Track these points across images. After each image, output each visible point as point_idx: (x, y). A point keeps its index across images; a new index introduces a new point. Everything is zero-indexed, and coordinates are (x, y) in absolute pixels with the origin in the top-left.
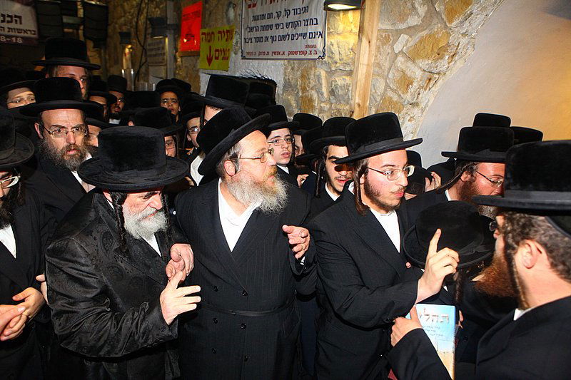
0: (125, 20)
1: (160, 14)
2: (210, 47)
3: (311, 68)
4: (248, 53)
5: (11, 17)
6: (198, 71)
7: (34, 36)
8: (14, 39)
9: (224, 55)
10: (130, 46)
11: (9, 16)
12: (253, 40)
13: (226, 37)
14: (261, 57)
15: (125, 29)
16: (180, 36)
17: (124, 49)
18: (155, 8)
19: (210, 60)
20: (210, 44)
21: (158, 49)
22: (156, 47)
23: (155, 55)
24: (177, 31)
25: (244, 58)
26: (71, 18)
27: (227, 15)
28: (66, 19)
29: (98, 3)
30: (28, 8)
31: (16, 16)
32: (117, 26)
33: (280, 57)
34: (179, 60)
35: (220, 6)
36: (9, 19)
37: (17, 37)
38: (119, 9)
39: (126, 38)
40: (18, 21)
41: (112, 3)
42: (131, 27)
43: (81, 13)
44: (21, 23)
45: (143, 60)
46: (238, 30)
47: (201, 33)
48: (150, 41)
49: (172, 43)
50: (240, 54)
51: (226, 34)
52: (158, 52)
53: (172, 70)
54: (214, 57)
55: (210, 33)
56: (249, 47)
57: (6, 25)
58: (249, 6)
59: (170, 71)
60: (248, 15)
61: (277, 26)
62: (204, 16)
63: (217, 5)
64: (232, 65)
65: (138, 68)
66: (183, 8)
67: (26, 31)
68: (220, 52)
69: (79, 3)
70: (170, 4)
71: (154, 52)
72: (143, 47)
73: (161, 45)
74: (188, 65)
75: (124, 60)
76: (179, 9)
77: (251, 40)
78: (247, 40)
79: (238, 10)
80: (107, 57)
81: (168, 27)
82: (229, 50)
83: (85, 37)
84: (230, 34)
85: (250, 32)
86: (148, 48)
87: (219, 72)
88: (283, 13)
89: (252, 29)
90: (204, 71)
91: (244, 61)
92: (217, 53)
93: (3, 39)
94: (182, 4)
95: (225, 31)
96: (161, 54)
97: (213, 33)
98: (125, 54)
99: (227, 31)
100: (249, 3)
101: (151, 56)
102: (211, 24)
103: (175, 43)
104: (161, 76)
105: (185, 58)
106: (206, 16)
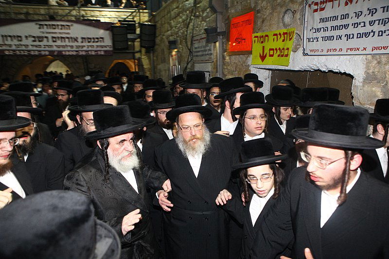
0: (171, 33)
1: (206, 26)
2: (263, 47)
4: (312, 51)
5: (97, 38)
7: (110, 49)
9: (283, 54)
10: (176, 50)
12: (320, 39)
13: (282, 38)
14: (329, 53)
15: (171, 38)
16: (228, 40)
17: (171, 52)
18: (201, 22)
19: (263, 58)
20: (264, 44)
21: (206, 51)
22: (203, 49)
23: (202, 55)
24: (227, 35)
25: (305, 54)
26: (132, 35)
27: (283, 21)
29: (149, 23)
30: (108, 32)
31: (101, 38)
33: (357, 52)
34: (227, 58)
35: (275, 14)
36: (96, 40)
37: (100, 51)
38: (166, 25)
39: (173, 44)
41: (160, 22)
42: (177, 37)
43: (138, 31)
44: (103, 42)
45: (189, 60)
46: (297, 32)
47: (253, 36)
48: (196, 46)
49: (221, 45)
50: (300, 51)
51: (282, 36)
52: (204, 53)
53: (221, 66)
54: (268, 55)
55: (262, 36)
56: (314, 45)
57: (95, 44)
58: (316, 11)
59: (220, 67)
60: (313, 18)
61: (356, 25)
62: (255, 23)
63: (271, 13)
64: (291, 61)
65: (185, 65)
66: (232, 19)
67: (106, 47)
68: (275, 51)
69: (137, 25)
70: (220, 17)
71: (200, 53)
72: (190, 50)
73: (208, 48)
74: (237, 62)
75: (171, 60)
76: (226, 20)
77: (317, 39)
78: (311, 40)
79: (298, 16)
80: (155, 58)
81: (219, 34)
82: (288, 49)
83: (141, 46)
84: (288, 35)
85: (316, 32)
86: (194, 50)
87: (273, 67)
88: (366, 12)
89: (318, 30)
90: (256, 66)
91: (306, 57)
92: (272, 52)
93: (93, 53)
94: (230, 17)
95: (282, 33)
96: (208, 54)
97: (267, 36)
98: (172, 56)
99: (284, 34)
100: (316, 7)
101: (197, 56)
102: (264, 28)
103: (223, 46)
104: (207, 70)
105: (234, 56)
106: (258, 23)
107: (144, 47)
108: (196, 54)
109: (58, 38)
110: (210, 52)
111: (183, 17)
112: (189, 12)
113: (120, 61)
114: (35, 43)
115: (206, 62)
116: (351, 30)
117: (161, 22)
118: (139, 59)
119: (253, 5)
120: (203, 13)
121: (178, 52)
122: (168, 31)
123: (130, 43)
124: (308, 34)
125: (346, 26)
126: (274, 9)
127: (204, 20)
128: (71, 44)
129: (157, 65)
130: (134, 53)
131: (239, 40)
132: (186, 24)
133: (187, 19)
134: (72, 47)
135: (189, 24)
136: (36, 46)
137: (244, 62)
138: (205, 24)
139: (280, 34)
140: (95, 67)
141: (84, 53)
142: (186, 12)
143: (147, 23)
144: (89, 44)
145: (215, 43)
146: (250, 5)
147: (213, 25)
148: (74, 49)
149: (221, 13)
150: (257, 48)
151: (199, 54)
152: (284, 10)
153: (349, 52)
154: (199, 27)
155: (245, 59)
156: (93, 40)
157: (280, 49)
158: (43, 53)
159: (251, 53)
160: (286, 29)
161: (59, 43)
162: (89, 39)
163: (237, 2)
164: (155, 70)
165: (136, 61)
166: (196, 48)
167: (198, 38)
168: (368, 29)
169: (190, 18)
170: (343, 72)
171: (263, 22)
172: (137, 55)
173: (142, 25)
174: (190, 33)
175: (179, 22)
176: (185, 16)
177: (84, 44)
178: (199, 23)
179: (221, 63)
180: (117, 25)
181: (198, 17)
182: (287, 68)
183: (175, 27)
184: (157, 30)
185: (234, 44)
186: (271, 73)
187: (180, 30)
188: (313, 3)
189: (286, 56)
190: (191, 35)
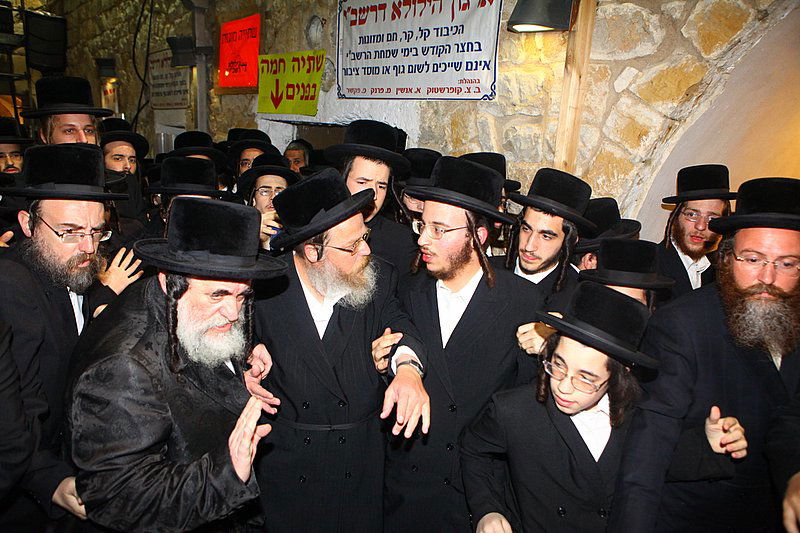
1: (174, 33)
2: (277, 81)
3: (469, 112)
4: (350, 90)
6: (254, 115)
9: (308, 94)
10: (114, 80)
12: (361, 71)
13: (307, 66)
14: (375, 95)
15: (102, 54)
16: (217, 65)
18: (164, 24)
19: (277, 101)
20: (278, 76)
21: (174, 84)
22: (170, 81)
23: (169, 93)
24: (213, 55)
25: (341, 96)
26: (3, 36)
27: (307, 35)
32: (86, 49)
33: (409, 95)
34: (216, 100)
35: (295, 22)
38: (91, 24)
39: (107, 66)
41: (74, 15)
42: (117, 51)
43: (20, 29)
45: (143, 102)
46: (328, 56)
47: (260, 60)
48: (155, 73)
49: (204, 75)
50: (334, 91)
51: (307, 62)
52: (173, 89)
53: (205, 115)
54: (285, 96)
55: (276, 61)
56: (353, 81)
58: (353, 23)
59: (202, 116)
60: (350, 35)
61: (406, 52)
62: (263, 36)
63: (288, 20)
64: (320, 107)
65: (135, 113)
66: (222, 24)
68: (296, 90)
70: (200, 19)
71: (165, 89)
72: (143, 81)
74: (233, 107)
75: (103, 101)
76: (213, 25)
77: (357, 71)
78: (349, 72)
79: (329, 29)
81: (199, 51)
82: (314, 86)
83: (30, 65)
84: (315, 63)
85: (355, 59)
86: (152, 82)
87: (294, 118)
88: (417, 33)
89: (358, 56)
90: (267, 116)
91: (343, 100)
92: (291, 90)
94: (220, 18)
95: (306, 58)
96: (180, 91)
97: (282, 61)
98: (106, 92)
99: (310, 58)
100: (353, 18)
101: (158, 94)
102: (278, 47)
103: (208, 75)
104: (179, 124)
105: (228, 97)
106: (268, 36)
107: (37, 68)
108: (156, 90)
110: (183, 87)
111: (128, 11)
115: (178, 106)
116: (400, 60)
117: (79, 15)
119: (259, 2)
120: (168, 8)
121: (118, 83)
122: (95, 36)
124: (343, 62)
125: (394, 53)
126: (292, 12)
127: (169, 20)
130: (12, 79)
131: (235, 66)
132: (133, 25)
133: (136, 15)
135: (140, 27)
137: (246, 108)
138: (172, 30)
139: (303, 59)
145: (192, 68)
147: (188, 32)
149: (202, 10)
150: (266, 83)
151: (161, 90)
152: (307, 16)
153: (400, 95)
154: (160, 34)
155: (247, 101)
157: (303, 85)
159: (256, 92)
160: (312, 52)
166: (154, 78)
167: (159, 55)
168: (421, 60)
169: (142, 12)
171: (276, 33)
172: (20, 86)
174: (142, 45)
175: (117, 21)
176: (132, 9)
178: (161, 26)
179: (205, 110)
181: (158, 13)
182: (314, 120)
183: (111, 30)
184: (69, 32)
185: (227, 73)
186: (295, 132)
187: (121, 37)
188: (349, 9)
189: (313, 98)
190: (145, 49)
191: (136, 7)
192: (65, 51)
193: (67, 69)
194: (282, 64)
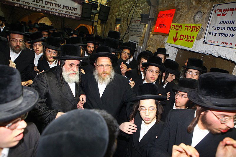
0: (119, 14)
2: (177, 33)
4: (210, 41)
5: (73, 8)
6: (165, 43)
7: (79, 16)
8: (72, 17)
9: (190, 40)
10: (119, 25)
11: (72, 8)
12: (218, 35)
13: (191, 29)
14: (222, 45)
15: (118, 17)
16: (155, 25)
17: (116, 26)
18: (139, 10)
19: (175, 40)
20: (178, 31)
21: (138, 29)
22: (137, 27)
23: (136, 31)
24: (154, 21)
25: (204, 43)
26: (95, 10)
27: (194, 18)
28: (93, 11)
30: (80, 5)
31: (75, 8)
32: (114, 15)
34: (151, 36)
35: (190, 13)
36: (72, 9)
37: (73, 16)
38: (117, 9)
39: (118, 21)
40: (75, 10)
42: (122, 17)
43: (98, 9)
44: (76, 11)
45: (127, 33)
46: (203, 27)
47: (172, 25)
48: (133, 24)
49: (149, 27)
50: (202, 40)
51: (192, 28)
52: (137, 30)
53: (146, 40)
54: (179, 39)
55: (178, 26)
56: (212, 38)
57: (71, 11)
58: (219, 15)
60: (216, 20)
62: (175, 17)
63: (187, 12)
64: (194, 45)
65: (124, 35)
67: (77, 14)
68: (184, 37)
69: (98, 5)
70: (152, 9)
71: (135, 30)
72: (128, 26)
73: (140, 27)
74: (157, 39)
76: (156, 11)
77: (216, 34)
78: (211, 34)
79: (205, 16)
80: (105, 28)
81: (149, 19)
82: (193, 37)
83: (98, 18)
84: (195, 28)
85: (216, 29)
86: (131, 27)
89: (218, 28)
90: (169, 44)
91: (205, 44)
92: (182, 37)
93: (68, 17)
94: (159, 10)
96: (140, 31)
98: (116, 28)
99: (193, 27)
100: (219, 13)
102: (180, 21)
103: (150, 27)
104: (137, 41)
105: (156, 35)
106: (177, 17)
107: (100, 19)
108: (132, 30)
109: (49, 2)
110: (141, 30)
111: (128, 5)
112: (133, 3)
113: (84, 25)
114: (34, 3)
115: (137, 35)
117: (114, 6)
118: (96, 27)
119: (176, 5)
120: (141, 5)
121: (121, 26)
122: (117, 12)
123: (92, 15)
124: (210, 29)
126: (189, 9)
127: (141, 9)
128: (56, 8)
129: (106, 32)
130: (93, 22)
131: (161, 26)
132: (129, 10)
133: (131, 7)
134: (56, 10)
135: (131, 10)
136: (35, 5)
137: (162, 40)
138: (141, 12)
139: (190, 27)
140: (68, 26)
141: (63, 15)
142: (131, 2)
143: (105, 5)
144: (67, 10)
145: (146, 24)
146: (174, 4)
147: (147, 13)
148: (57, 11)
149: (154, 6)
150: (172, 33)
152: (196, 11)
154: (137, 13)
155: (163, 38)
156: (70, 9)
157: (188, 36)
158: (38, 10)
159: (168, 35)
160: (195, 24)
161: (49, 6)
162: (68, 8)
163: (166, 1)
164: (104, 35)
165: (94, 27)
166: (132, 26)
167: (136, 20)
169: (133, 6)
170: (229, 59)
171: (180, 16)
172: (95, 24)
173: (101, 6)
174: (131, 16)
175: (124, 8)
176: (130, 5)
177: (64, 10)
178: (138, 10)
179: (147, 38)
180: (87, 2)
181: (138, 6)
182: (190, 49)
183: (122, 11)
184: (110, 11)
185: (157, 28)
186: (177, 51)
187: (125, 13)
188: (218, 9)
189: (192, 41)
190: (131, 17)
191: (131, 5)
192: (108, 16)
193: (107, 21)
194: (181, 27)
